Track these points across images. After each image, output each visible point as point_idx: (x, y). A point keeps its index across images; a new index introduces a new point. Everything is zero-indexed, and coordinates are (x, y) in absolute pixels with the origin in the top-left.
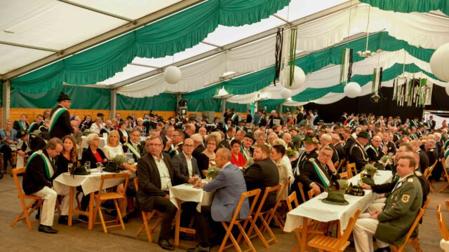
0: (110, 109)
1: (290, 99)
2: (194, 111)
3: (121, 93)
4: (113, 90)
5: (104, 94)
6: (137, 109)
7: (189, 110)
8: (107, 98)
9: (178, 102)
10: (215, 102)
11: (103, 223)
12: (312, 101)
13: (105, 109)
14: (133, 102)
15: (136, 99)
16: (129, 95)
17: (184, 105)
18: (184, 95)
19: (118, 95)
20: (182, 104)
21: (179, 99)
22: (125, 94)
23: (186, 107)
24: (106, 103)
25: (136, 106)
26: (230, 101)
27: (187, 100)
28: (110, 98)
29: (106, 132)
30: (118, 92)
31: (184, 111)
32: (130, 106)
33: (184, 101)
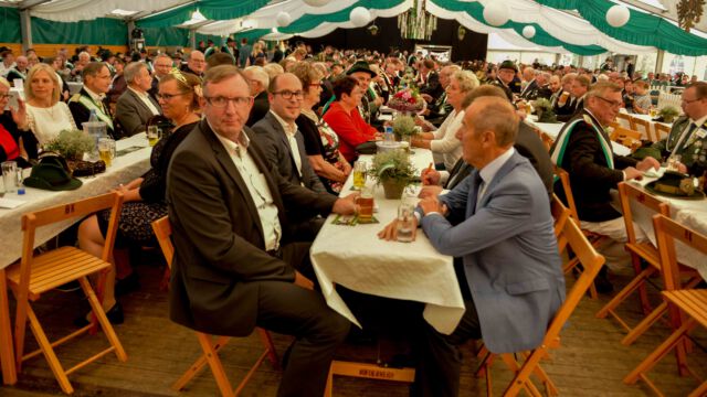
0: (21, 42)
1: (275, 30)
2: (154, 45)
3: (39, 16)
4: (24, 9)
5: (9, 17)
6: (69, 43)
7: (147, 44)
8: (13, 23)
9: (130, 31)
10: (180, 33)
11: (47, 347)
12: (297, 34)
13: (14, 42)
14: (60, 32)
15: (66, 24)
16: (53, 18)
17: (139, 37)
18: (138, 22)
19: (33, 18)
20: (137, 34)
21: (132, 27)
22: (45, 17)
23: (143, 40)
24: (15, 32)
25: (67, 37)
26: (201, 32)
27: (143, 29)
28: (20, 24)
29: (19, 77)
30: (33, 14)
31: (140, 46)
32: (57, 38)
33: (140, 31)
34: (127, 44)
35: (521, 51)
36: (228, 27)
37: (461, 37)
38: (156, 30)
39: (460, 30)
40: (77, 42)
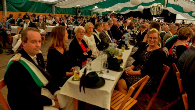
0: (52, 13)
1: (114, 12)
2: (83, 15)
3: (57, 6)
4: (53, 4)
5: (50, 6)
6: (63, 14)
9: (77, 11)
13: (50, 13)
14: (61, 11)
16: (61, 7)
17: (80, 12)
18: (80, 8)
19: (55, 7)
20: (79, 12)
22: (59, 7)
23: (80, 13)
24: (50, 11)
25: (62, 12)
28: (52, 8)
30: (56, 6)
31: (80, 15)
32: (60, 12)
33: (80, 11)
34: (76, 14)
35: (187, 20)
36: (102, 10)
37: (169, 15)
38: (83, 11)
39: (169, 13)
40: (65, 14)
